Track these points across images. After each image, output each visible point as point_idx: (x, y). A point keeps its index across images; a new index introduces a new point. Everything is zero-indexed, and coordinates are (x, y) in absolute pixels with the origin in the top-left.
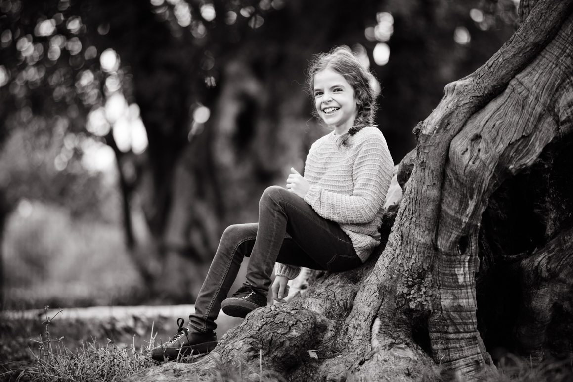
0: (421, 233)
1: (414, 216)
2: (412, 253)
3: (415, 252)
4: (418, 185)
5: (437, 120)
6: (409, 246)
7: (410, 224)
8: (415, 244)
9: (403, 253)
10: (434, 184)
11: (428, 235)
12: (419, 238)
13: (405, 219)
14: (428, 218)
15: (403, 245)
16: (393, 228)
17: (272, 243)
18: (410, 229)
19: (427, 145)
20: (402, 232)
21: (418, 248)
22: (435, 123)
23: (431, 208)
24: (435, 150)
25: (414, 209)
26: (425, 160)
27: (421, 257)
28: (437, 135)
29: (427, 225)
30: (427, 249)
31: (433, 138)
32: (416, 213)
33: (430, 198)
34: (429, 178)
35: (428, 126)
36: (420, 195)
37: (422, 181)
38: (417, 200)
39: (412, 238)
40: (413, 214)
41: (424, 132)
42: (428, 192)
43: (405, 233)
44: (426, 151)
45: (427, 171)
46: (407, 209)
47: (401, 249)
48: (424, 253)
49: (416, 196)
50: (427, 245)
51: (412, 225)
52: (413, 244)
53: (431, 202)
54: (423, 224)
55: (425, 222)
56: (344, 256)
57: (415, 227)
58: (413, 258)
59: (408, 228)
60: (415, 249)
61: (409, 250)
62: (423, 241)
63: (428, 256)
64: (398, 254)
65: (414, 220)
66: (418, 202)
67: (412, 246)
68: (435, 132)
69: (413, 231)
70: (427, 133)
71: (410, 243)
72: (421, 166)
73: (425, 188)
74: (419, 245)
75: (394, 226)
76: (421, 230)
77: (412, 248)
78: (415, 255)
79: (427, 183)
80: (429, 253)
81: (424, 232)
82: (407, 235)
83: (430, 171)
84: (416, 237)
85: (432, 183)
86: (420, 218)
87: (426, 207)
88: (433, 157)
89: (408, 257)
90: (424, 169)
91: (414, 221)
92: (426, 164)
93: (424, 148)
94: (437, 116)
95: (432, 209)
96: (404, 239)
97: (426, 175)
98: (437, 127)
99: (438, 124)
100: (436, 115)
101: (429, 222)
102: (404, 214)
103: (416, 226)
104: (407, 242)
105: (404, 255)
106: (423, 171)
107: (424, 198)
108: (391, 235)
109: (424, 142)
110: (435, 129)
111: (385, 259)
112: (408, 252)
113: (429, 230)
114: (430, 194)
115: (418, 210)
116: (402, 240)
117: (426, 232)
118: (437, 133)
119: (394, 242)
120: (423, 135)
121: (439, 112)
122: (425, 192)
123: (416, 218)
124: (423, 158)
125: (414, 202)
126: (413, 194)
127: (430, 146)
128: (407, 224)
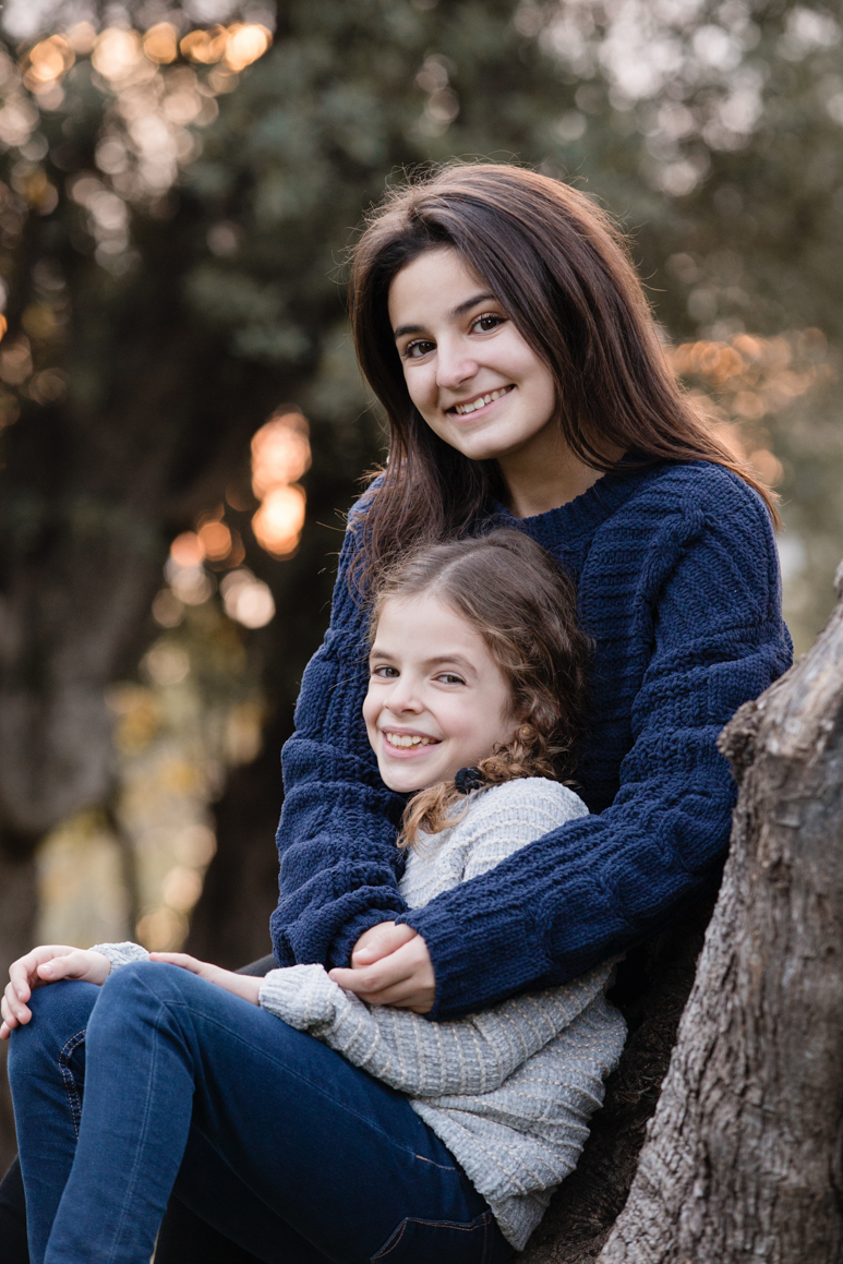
0: (788, 1151)
1: (753, 1079)
2: (753, 1226)
3: (766, 1226)
4: (767, 959)
5: (826, 696)
6: (740, 1205)
7: (739, 1114)
8: (766, 1193)
9: (715, 1232)
10: (830, 951)
11: (813, 1154)
12: (780, 1170)
13: (716, 1095)
14: (813, 1089)
15: (714, 1198)
16: (654, 1125)
17: (139, 1149)
18: (740, 1135)
19: (794, 796)
20: (706, 1145)
21: (778, 1211)
22: (820, 709)
23: (821, 1046)
24: (825, 815)
25: (751, 1052)
26: (787, 854)
27: (792, 1246)
28: (829, 755)
29: (809, 1117)
30: (816, 1213)
31: (814, 770)
32: (759, 1066)
33: (819, 1008)
34: (808, 928)
35: (790, 720)
36: (774, 996)
37: (782, 941)
38: (763, 1015)
39: (750, 1168)
40: (747, 1072)
41: (774, 746)
42: (807, 984)
43: (719, 1150)
44: (792, 821)
45: (798, 902)
46: (720, 1054)
47: (706, 1215)
48: (802, 1230)
49: (756, 1000)
50: (813, 1196)
51: (747, 1118)
52: (758, 1196)
53: (823, 1025)
54: (795, 1111)
55: (800, 1105)
56: (436, 1224)
57: (759, 1125)
58: (760, 1250)
59: (732, 1130)
60: (764, 1214)
61: (739, 1218)
62: (795, 1179)
63: (820, 1243)
64: (692, 1234)
65: (754, 1096)
66: (770, 1025)
67: (751, 1201)
68: (821, 745)
69: (753, 1143)
70: (788, 750)
71: (744, 1189)
72: (773, 880)
73: (793, 967)
74: (782, 1199)
75: (661, 1117)
76: (788, 1137)
77: (752, 1210)
78: (768, 1240)
79: (801, 949)
80: (823, 1228)
81: (799, 1143)
82: (730, 1159)
83: (812, 900)
84: (767, 1165)
85: (823, 948)
86: (780, 1090)
87: (802, 1045)
88: (820, 842)
89: (739, 1245)
90: (786, 892)
91: (756, 1101)
92: (794, 873)
93: (782, 808)
94: (824, 680)
95: (827, 1051)
96: (716, 1176)
97: (796, 915)
98: (829, 726)
99: (832, 714)
100: (817, 679)
101: (818, 1105)
102: (709, 1073)
103: (765, 1120)
104: (731, 1185)
105: (718, 1239)
106: (781, 901)
107: (792, 1008)
108: (649, 1154)
109: (776, 783)
110: (820, 732)
111: (634, 1249)
112: (735, 1226)
113: (817, 1136)
114: (814, 991)
115: (770, 1058)
116: (708, 1176)
117: (808, 1146)
118: (829, 747)
119: (670, 1182)
120: (772, 758)
121: (829, 666)
122: (793, 983)
123: (765, 1090)
124: (780, 849)
125: (750, 1023)
126: (744, 993)
127: (803, 801)
128: (726, 1114)
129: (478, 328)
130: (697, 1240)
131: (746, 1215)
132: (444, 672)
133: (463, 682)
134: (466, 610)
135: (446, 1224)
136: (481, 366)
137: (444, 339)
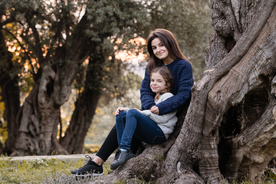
0: (197, 129)
2: (193, 136)
3: (195, 136)
4: (196, 110)
5: (203, 85)
6: (192, 134)
7: (192, 125)
8: (195, 133)
9: (189, 136)
10: (202, 109)
11: (200, 129)
12: (196, 130)
13: (190, 123)
14: (200, 123)
15: (189, 133)
18: (192, 127)
21: (196, 134)
22: (202, 86)
24: (202, 96)
25: (194, 119)
26: (198, 100)
27: (197, 138)
31: (201, 92)
32: (195, 121)
33: (201, 115)
34: (200, 107)
35: (199, 87)
36: (196, 114)
37: (198, 108)
39: (193, 130)
40: (193, 121)
41: (197, 89)
43: (190, 129)
44: (199, 97)
45: (199, 105)
46: (190, 120)
48: (198, 136)
50: (199, 133)
51: (193, 126)
52: (194, 133)
53: (201, 117)
54: (198, 125)
58: (194, 138)
60: (194, 135)
61: (192, 135)
62: (198, 131)
63: (200, 138)
65: (194, 123)
66: (196, 117)
68: (202, 89)
69: (194, 128)
70: (199, 90)
71: (193, 132)
73: (199, 111)
75: (183, 126)
76: (197, 127)
79: (199, 109)
80: (200, 136)
81: (198, 128)
82: (191, 129)
83: (201, 104)
86: (197, 123)
87: (199, 119)
88: (202, 99)
89: (192, 138)
90: (198, 104)
92: (199, 102)
93: (198, 95)
94: (202, 83)
95: (202, 119)
98: (203, 88)
101: (200, 124)
103: (195, 126)
104: (191, 132)
105: (190, 137)
107: (198, 115)
108: (182, 130)
109: (198, 93)
110: (202, 88)
111: (180, 139)
112: (191, 136)
113: (200, 127)
114: (201, 113)
115: (196, 120)
116: (189, 131)
117: (199, 128)
118: (203, 90)
119: (184, 132)
120: (197, 90)
121: (203, 82)
122: (199, 113)
123: (195, 123)
124: (198, 99)
125: (194, 116)
126: (193, 114)
127: (200, 95)
128: (191, 125)
129: (161, 46)
130: (187, 137)
131: (193, 135)
132: (159, 81)
133: (161, 82)
134: (161, 74)
135: (160, 136)
136: (161, 50)
137: (158, 47)
